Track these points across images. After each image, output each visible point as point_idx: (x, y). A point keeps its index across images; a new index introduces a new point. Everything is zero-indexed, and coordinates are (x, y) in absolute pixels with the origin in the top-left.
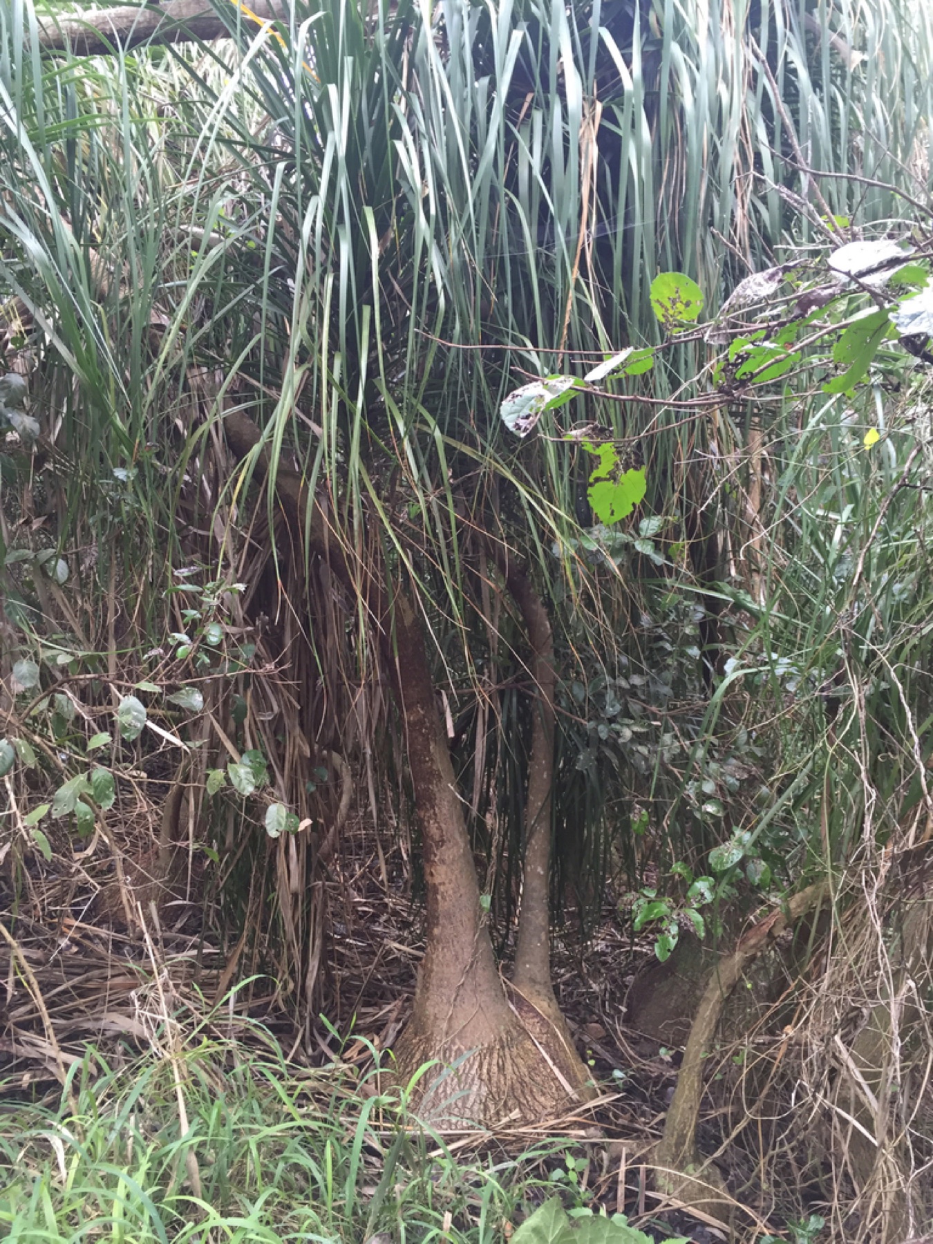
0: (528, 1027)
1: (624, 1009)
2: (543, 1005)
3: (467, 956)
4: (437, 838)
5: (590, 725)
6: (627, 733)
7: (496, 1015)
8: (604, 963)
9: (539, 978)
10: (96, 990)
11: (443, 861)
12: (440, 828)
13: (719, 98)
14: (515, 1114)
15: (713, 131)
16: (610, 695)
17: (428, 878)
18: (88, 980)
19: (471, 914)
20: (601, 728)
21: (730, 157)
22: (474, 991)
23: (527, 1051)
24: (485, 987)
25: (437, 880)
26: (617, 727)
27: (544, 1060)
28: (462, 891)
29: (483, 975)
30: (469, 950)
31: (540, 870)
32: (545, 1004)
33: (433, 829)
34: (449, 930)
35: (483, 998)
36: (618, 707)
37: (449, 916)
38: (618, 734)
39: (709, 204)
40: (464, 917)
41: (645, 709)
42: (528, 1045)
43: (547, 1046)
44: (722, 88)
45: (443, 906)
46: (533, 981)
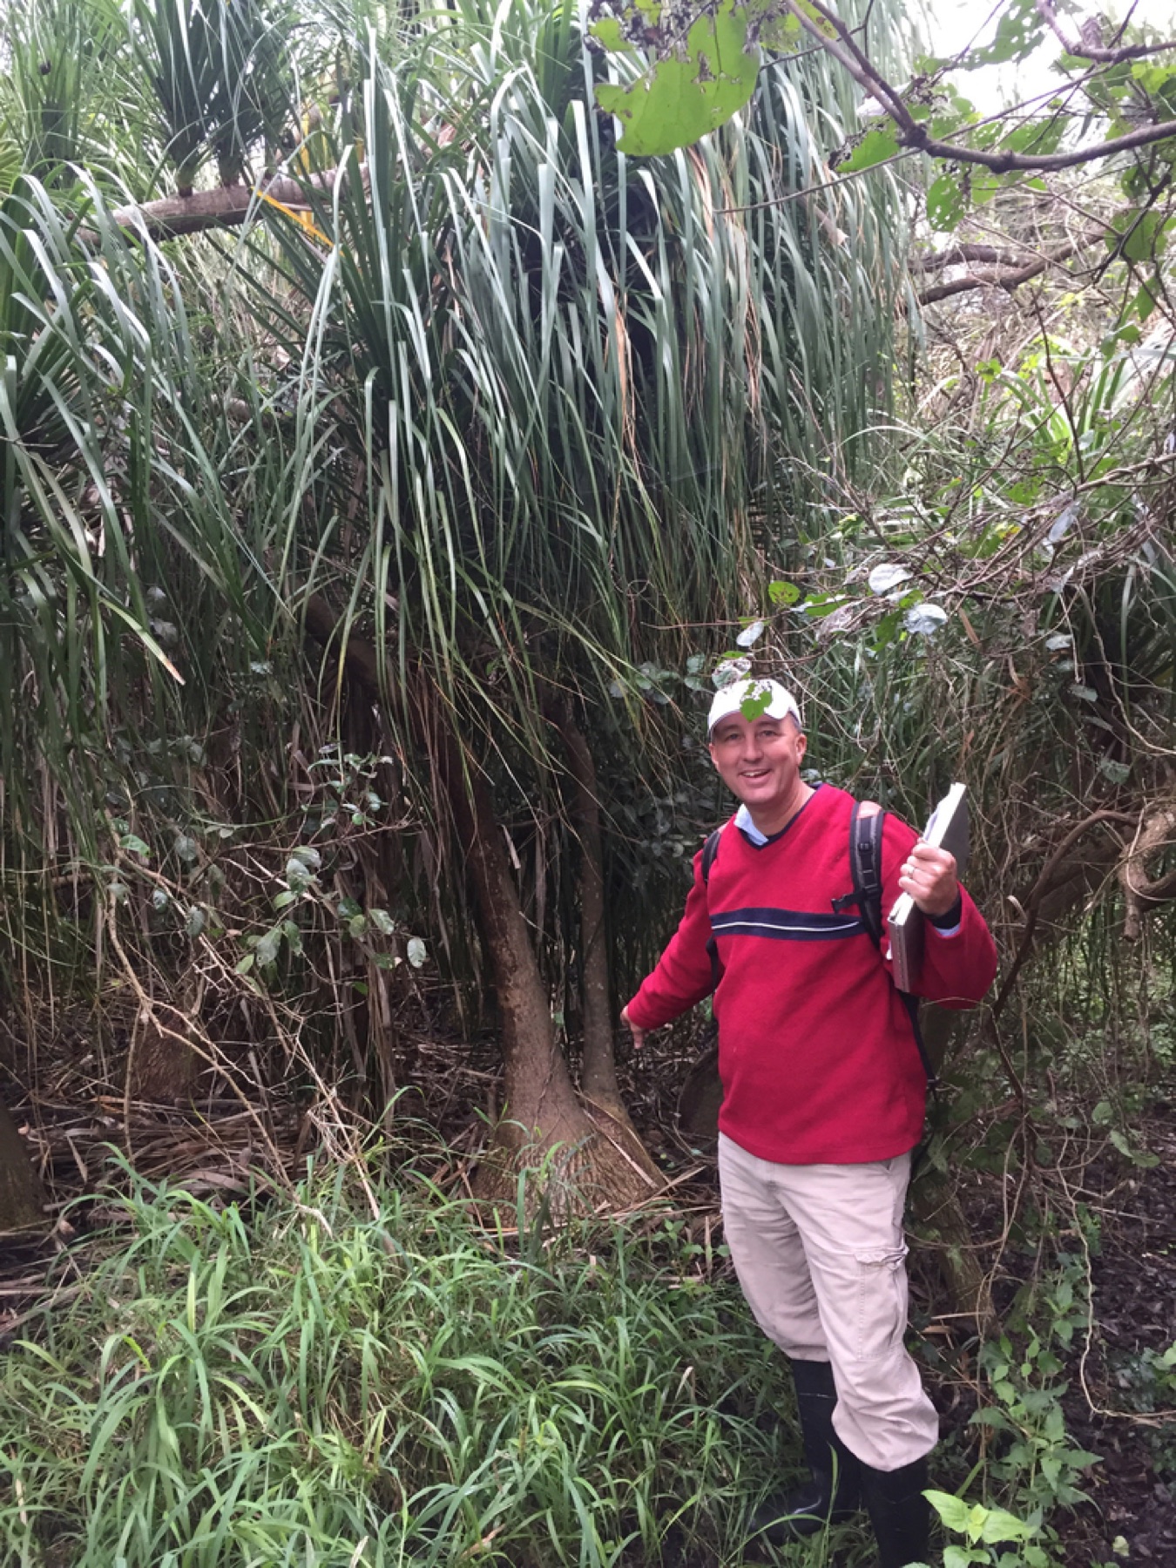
0: (604, 1131)
1: (677, 1115)
2: (614, 1110)
3: (545, 1069)
4: (510, 964)
5: (645, 844)
6: (680, 848)
7: (577, 1122)
8: (649, 1079)
9: (607, 1086)
10: (164, 1158)
11: (517, 986)
12: (512, 955)
13: (728, 286)
14: (605, 1205)
15: (724, 315)
16: (660, 815)
17: (503, 1003)
18: (153, 1150)
19: (545, 1032)
20: (654, 845)
21: (741, 339)
22: (554, 1102)
23: (607, 1151)
24: (563, 1097)
25: (512, 1004)
26: (670, 843)
27: (622, 1157)
28: (536, 1011)
29: (561, 1087)
30: (546, 1065)
31: (600, 986)
32: (616, 1109)
33: (506, 955)
34: (527, 1049)
35: (563, 1107)
36: (668, 825)
37: (526, 1036)
38: (671, 850)
39: (727, 381)
40: (539, 1034)
41: (691, 825)
42: (607, 1145)
43: (623, 1145)
44: (730, 277)
45: (520, 1026)
46: (603, 1090)
